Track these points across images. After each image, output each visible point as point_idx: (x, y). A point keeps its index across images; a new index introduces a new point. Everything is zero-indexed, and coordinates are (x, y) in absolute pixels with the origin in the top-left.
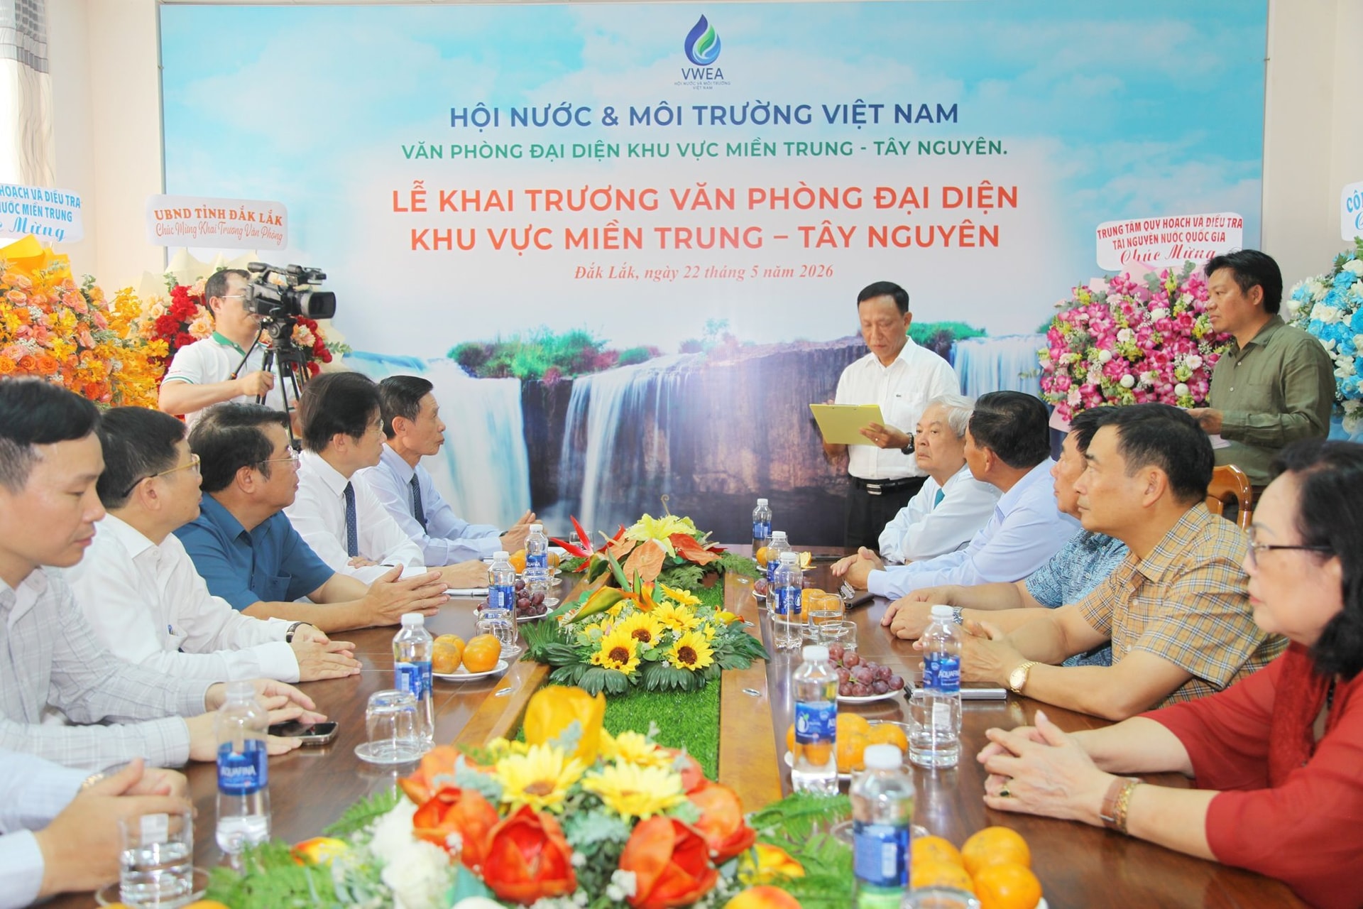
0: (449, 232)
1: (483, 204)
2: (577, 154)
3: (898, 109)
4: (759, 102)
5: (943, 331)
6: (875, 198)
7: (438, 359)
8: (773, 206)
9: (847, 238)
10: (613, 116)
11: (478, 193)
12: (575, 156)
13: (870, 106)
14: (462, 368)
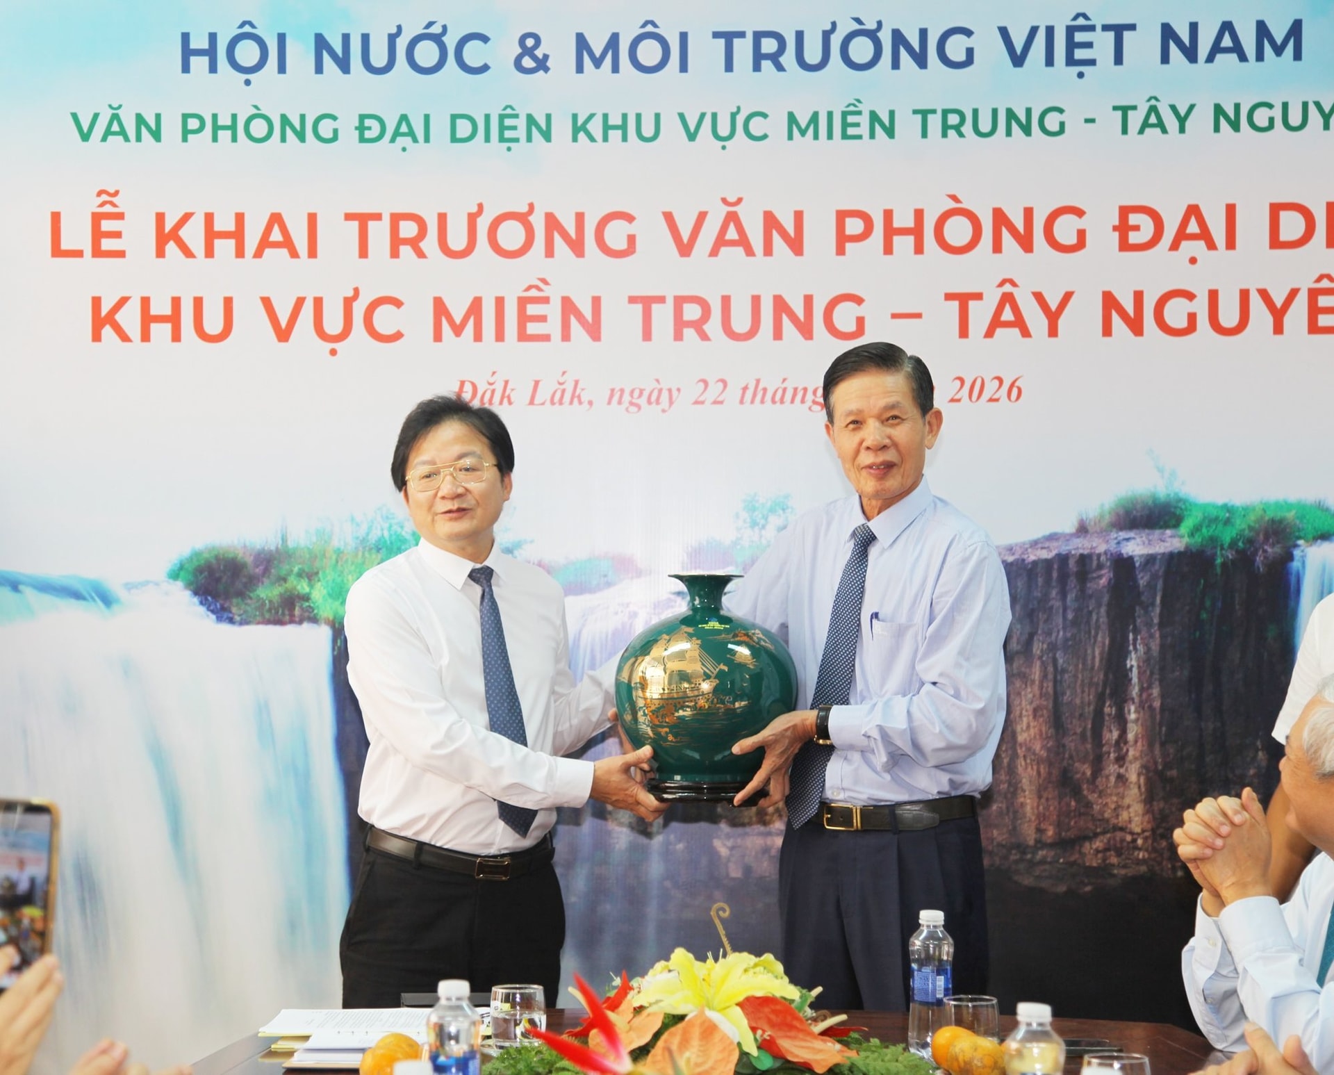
0: (176, 302)
1: (252, 241)
2: (458, 136)
3: (1168, 33)
4: (858, 21)
5: (1273, 521)
6: (1115, 228)
7: (147, 583)
8: (888, 249)
9: (1053, 318)
10: (539, 53)
11: (240, 218)
12: (454, 139)
13: (1106, 28)
14: (201, 603)
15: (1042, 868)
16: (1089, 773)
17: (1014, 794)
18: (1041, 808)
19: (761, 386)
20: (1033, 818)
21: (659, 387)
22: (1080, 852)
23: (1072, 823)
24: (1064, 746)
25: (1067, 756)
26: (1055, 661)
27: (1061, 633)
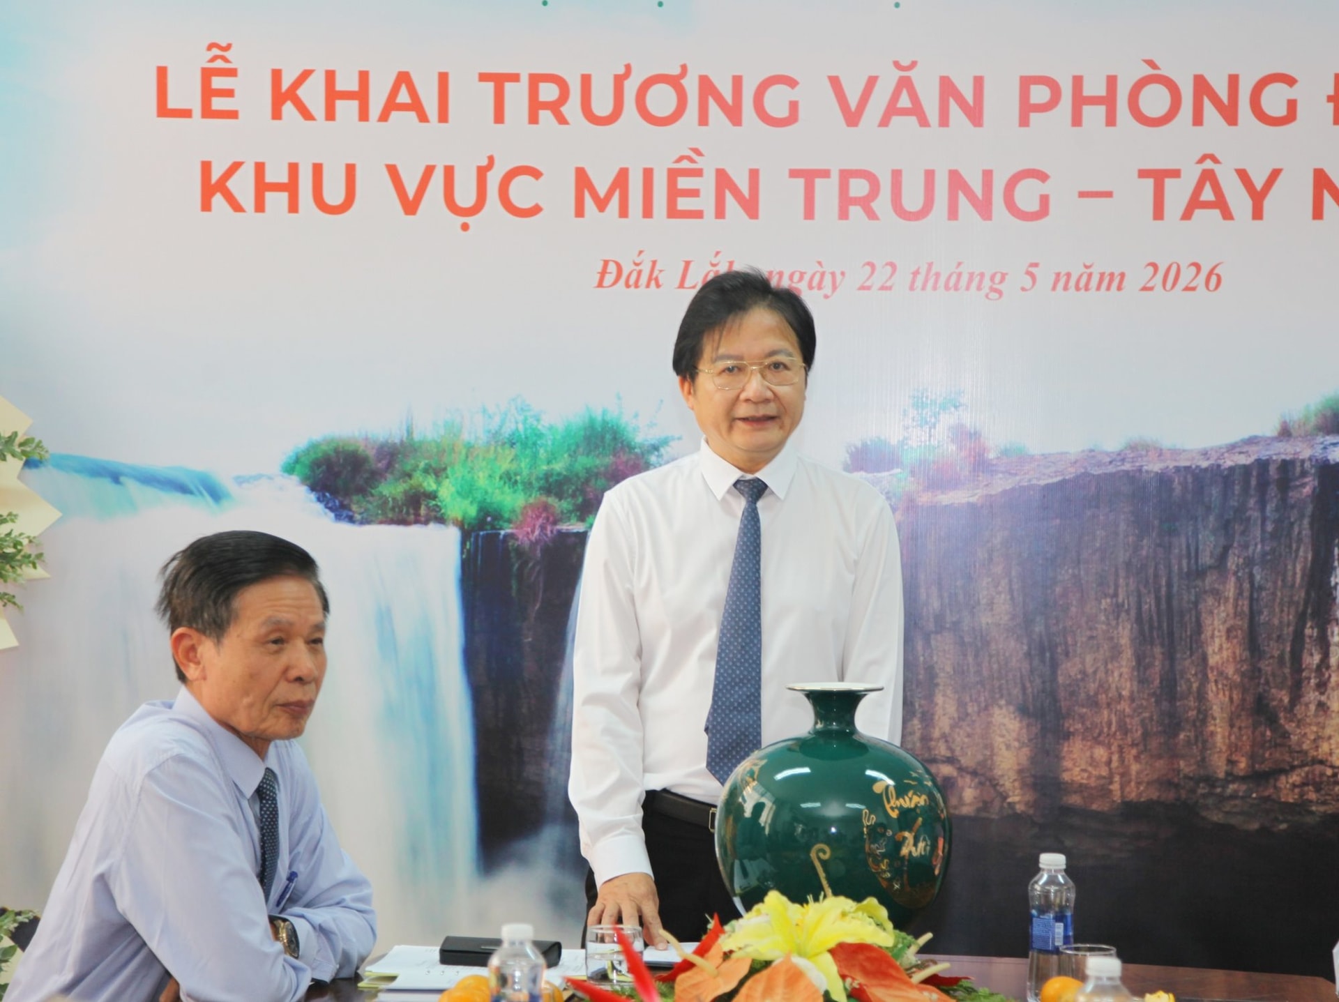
0: (293, 169)
1: (377, 102)
6: (1330, 99)
7: (258, 477)
8: (1077, 120)
9: (1258, 198)
11: (364, 77)
14: (319, 500)
15: (1233, 803)
16: (1286, 700)
17: (1204, 722)
18: (1233, 737)
19: (934, 271)
20: (1224, 748)
21: (821, 270)
22: (1275, 787)
23: (1267, 755)
24: (1260, 670)
25: (1262, 681)
26: (1251, 576)
27: (1259, 547)
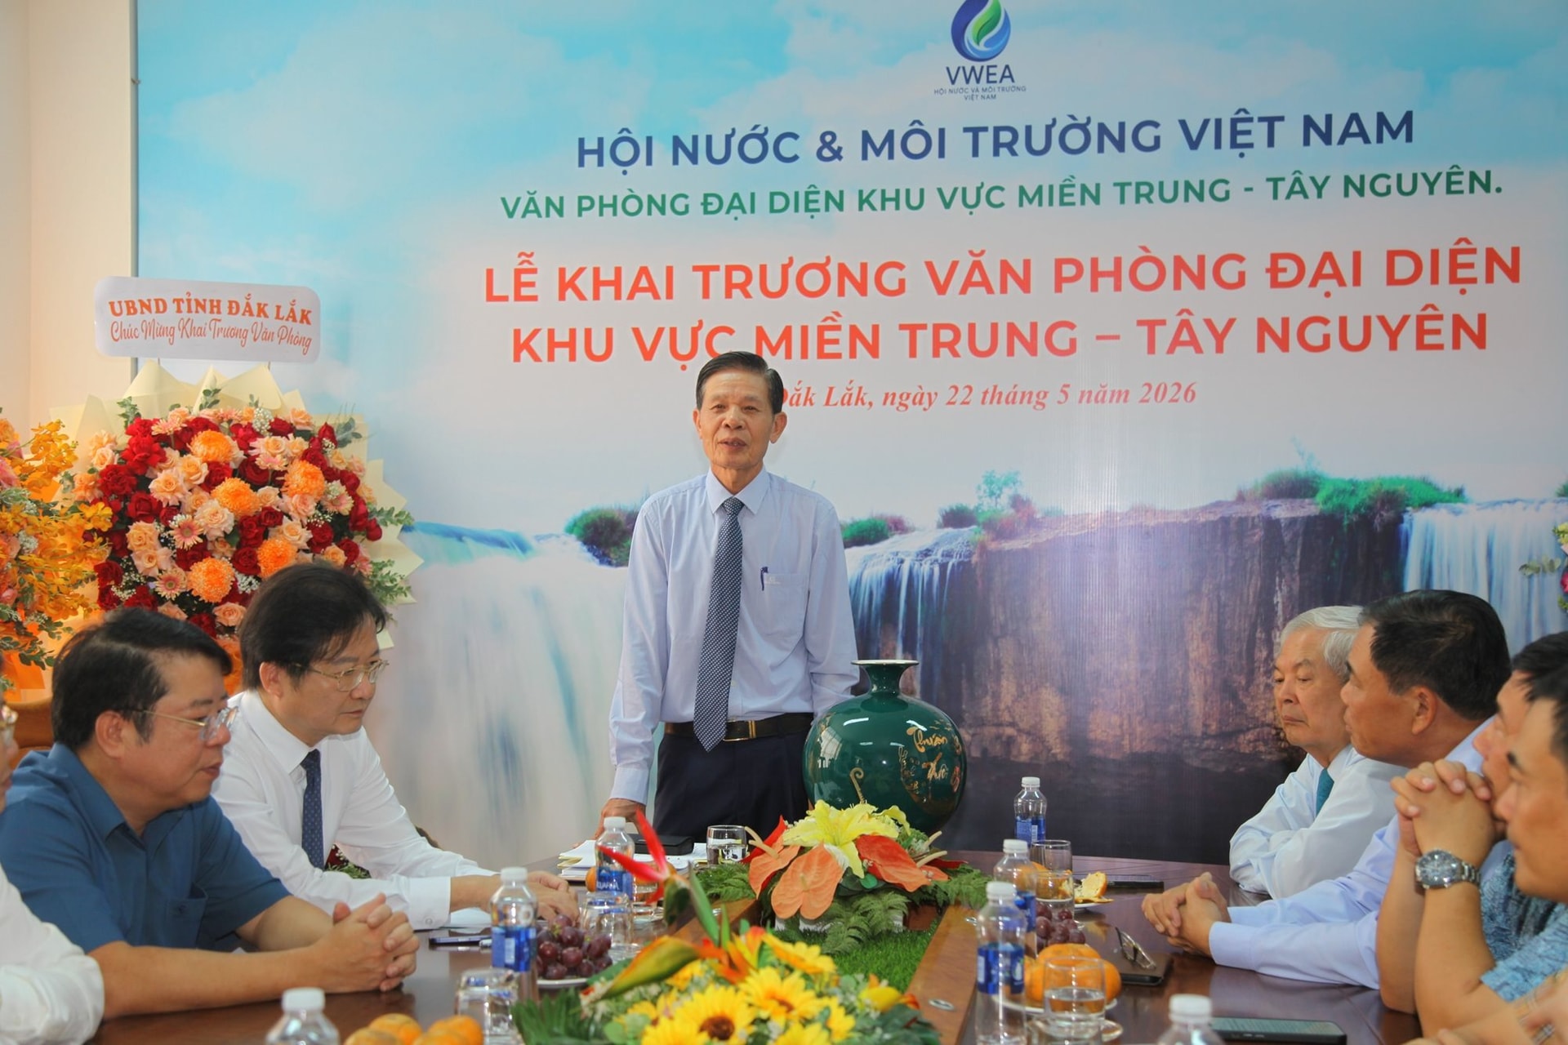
0: (573, 332)
1: (626, 287)
2: (776, 208)
3: (1309, 122)
4: (1073, 117)
5: (1388, 493)
6: (1268, 270)
7: (550, 536)
8: (1094, 287)
9: (1220, 338)
10: (835, 146)
11: (618, 271)
12: (772, 210)
13: (1261, 119)
14: (589, 550)
15: (1207, 753)
16: (1243, 682)
17: (1186, 698)
18: (1207, 709)
19: (997, 391)
20: (1201, 716)
21: (921, 391)
22: (1236, 743)
23: (1231, 720)
24: (1225, 662)
25: (1227, 669)
26: (1219, 597)
27: (1224, 577)
